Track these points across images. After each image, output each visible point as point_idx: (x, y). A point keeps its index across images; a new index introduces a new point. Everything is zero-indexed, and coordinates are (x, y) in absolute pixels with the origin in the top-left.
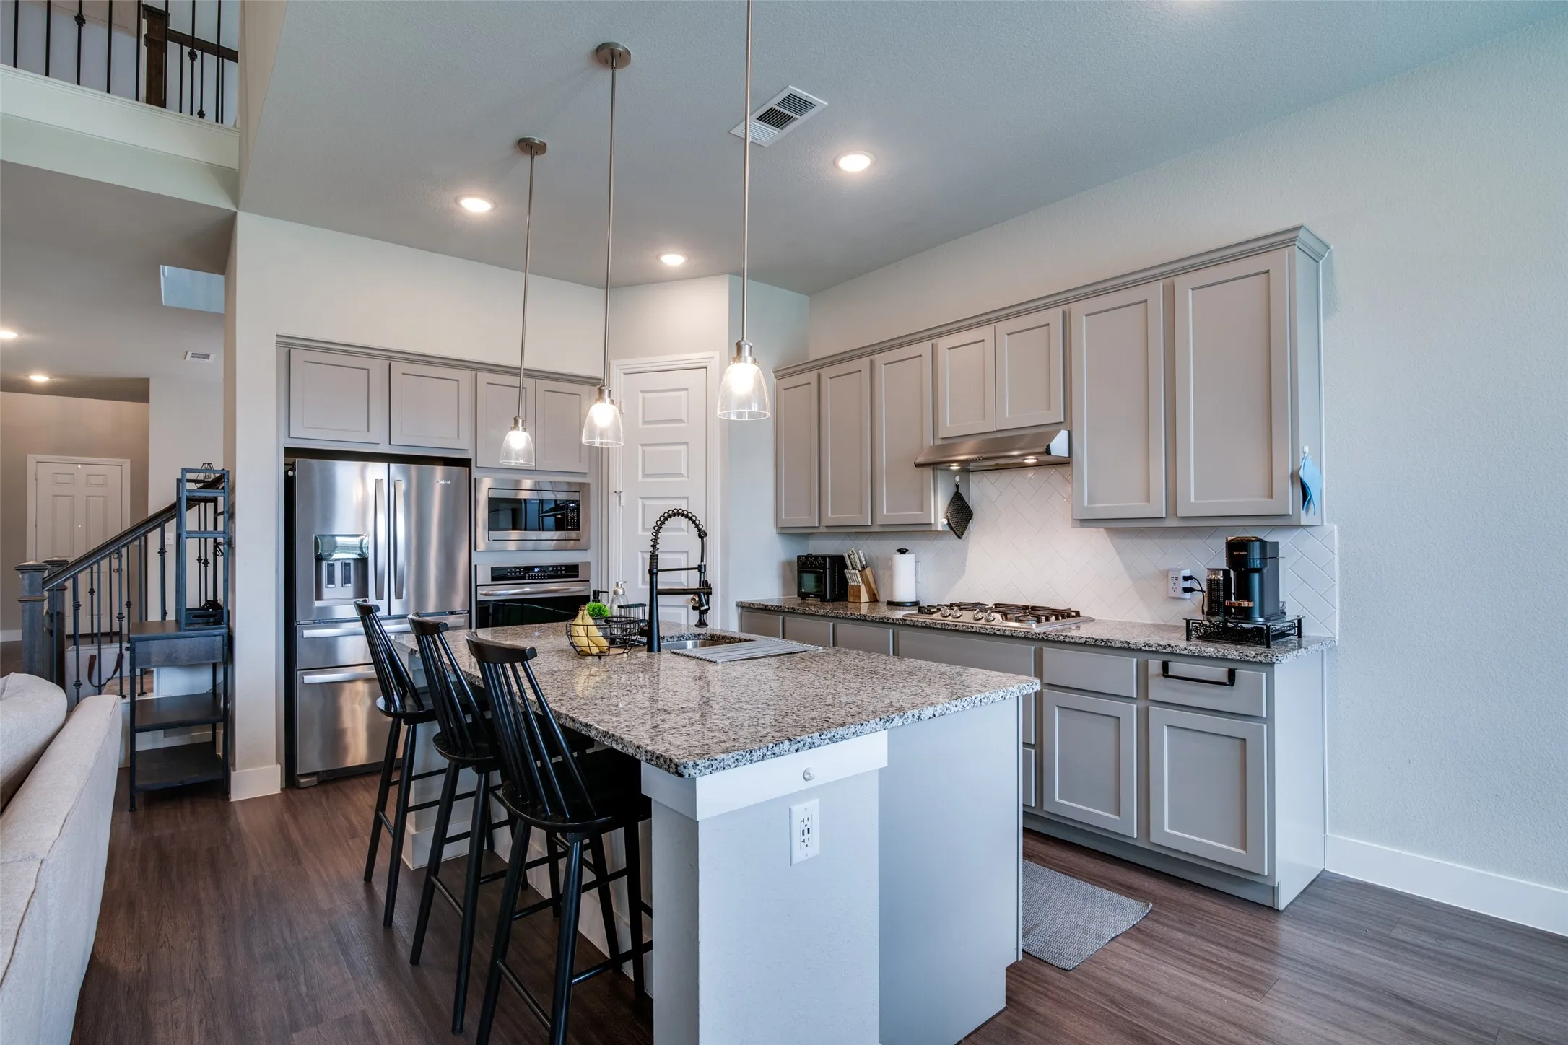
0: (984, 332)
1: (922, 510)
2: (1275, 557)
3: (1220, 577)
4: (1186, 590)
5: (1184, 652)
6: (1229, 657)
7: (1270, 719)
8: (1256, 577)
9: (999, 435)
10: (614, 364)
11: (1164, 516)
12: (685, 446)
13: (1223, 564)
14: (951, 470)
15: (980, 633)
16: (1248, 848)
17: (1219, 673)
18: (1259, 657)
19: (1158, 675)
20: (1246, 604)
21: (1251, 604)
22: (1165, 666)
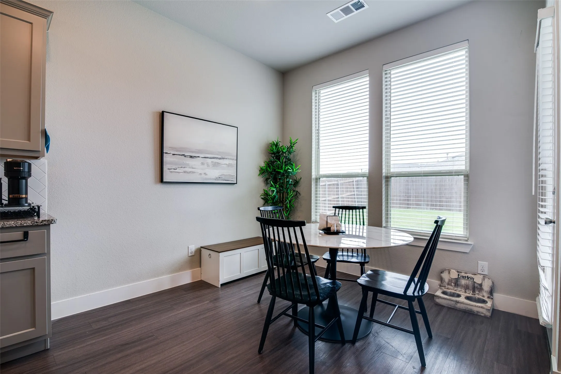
6: (25, 225)
7: (48, 253)
17: (18, 235)
18: (44, 222)
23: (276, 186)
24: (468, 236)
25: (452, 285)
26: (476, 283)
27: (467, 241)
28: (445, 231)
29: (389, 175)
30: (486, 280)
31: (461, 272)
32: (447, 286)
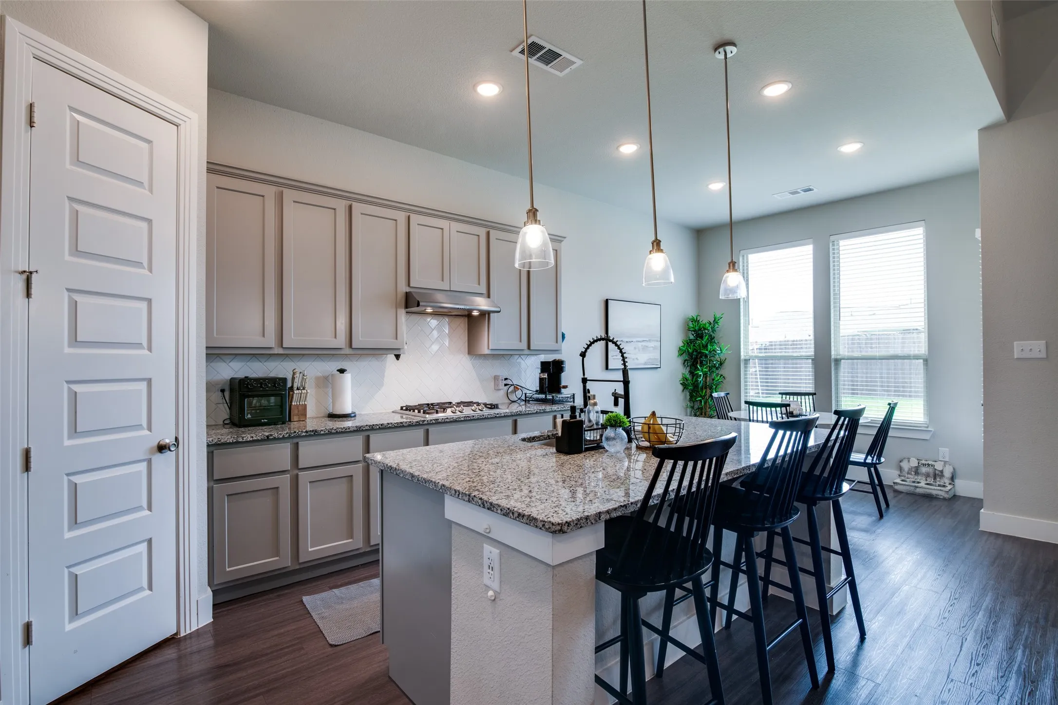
0: (444, 224)
1: (397, 339)
3: (546, 376)
4: (506, 385)
11: (526, 349)
23: (702, 369)
24: (928, 423)
25: (912, 474)
26: (937, 470)
27: (927, 427)
28: (897, 417)
29: (839, 357)
30: (947, 466)
31: (921, 460)
32: (906, 475)
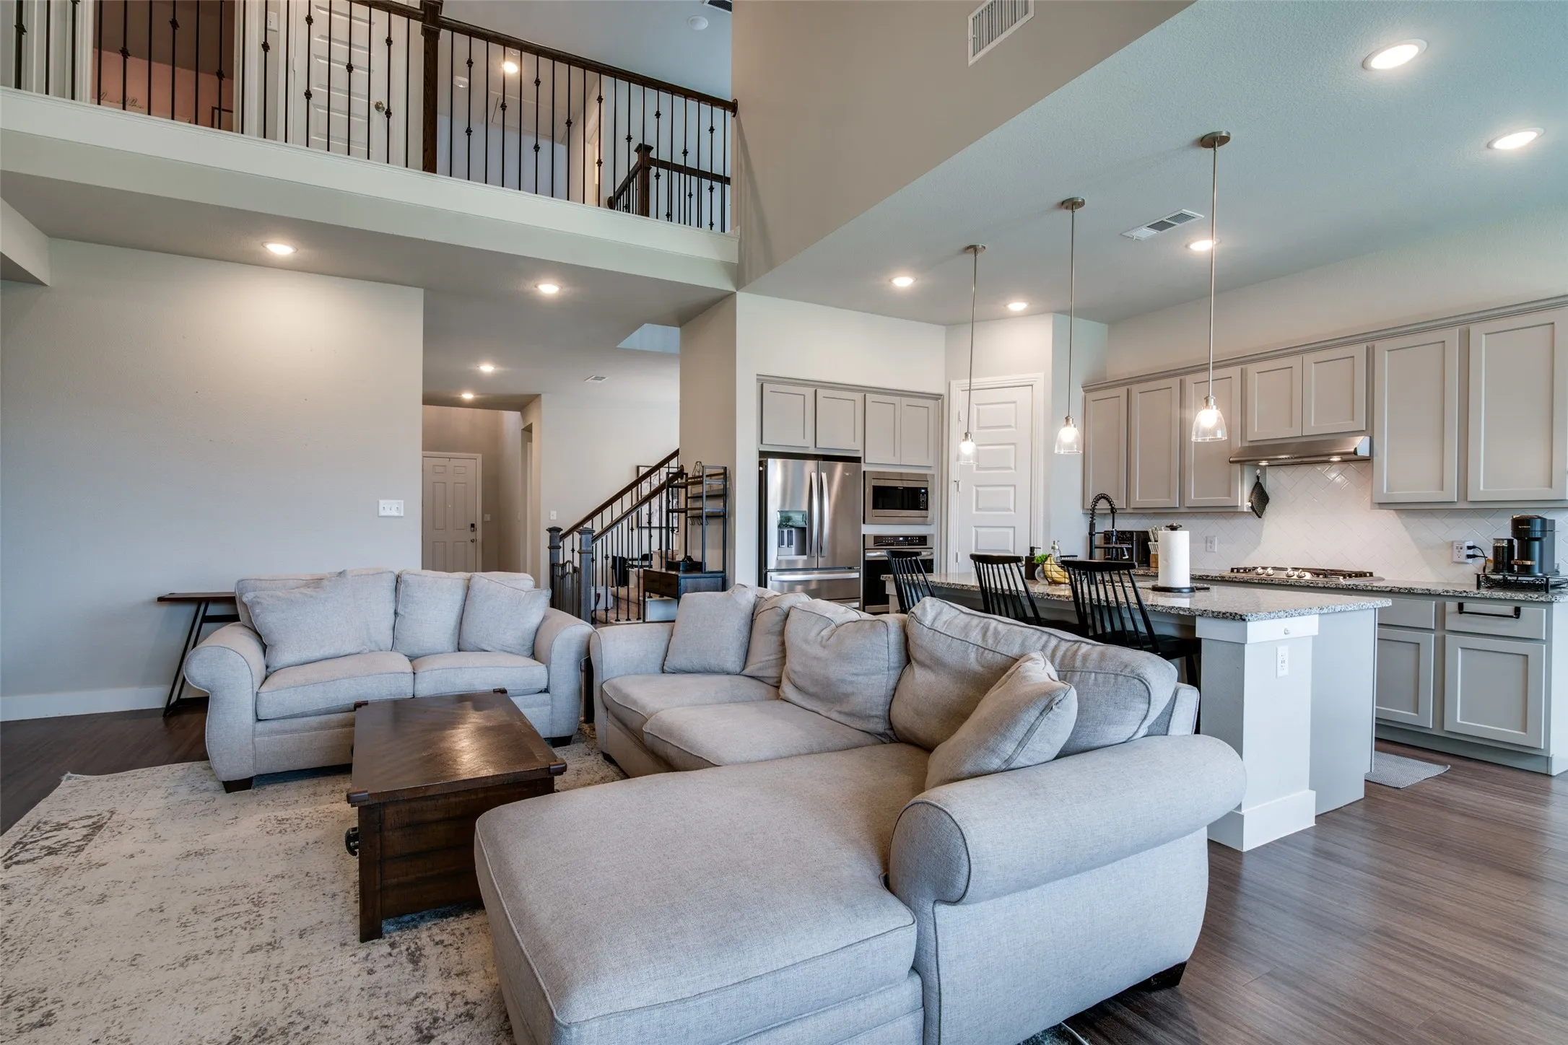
0: (1294, 361)
1: (1230, 496)
2: (1552, 531)
3: (1505, 544)
4: (1469, 556)
5: (1478, 596)
6: (1516, 598)
7: (1549, 641)
8: (1537, 544)
9: (1305, 440)
10: (953, 383)
11: (1456, 500)
12: (1013, 447)
13: (1509, 535)
14: (1261, 466)
15: (1295, 586)
16: (1528, 731)
17: (1509, 609)
18: (1540, 599)
19: (1454, 613)
20: (1529, 563)
21: (1533, 563)
22: (1461, 606)
